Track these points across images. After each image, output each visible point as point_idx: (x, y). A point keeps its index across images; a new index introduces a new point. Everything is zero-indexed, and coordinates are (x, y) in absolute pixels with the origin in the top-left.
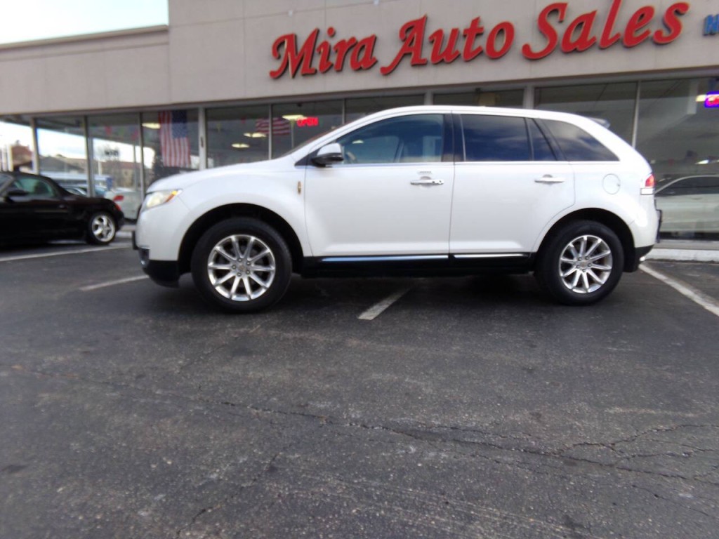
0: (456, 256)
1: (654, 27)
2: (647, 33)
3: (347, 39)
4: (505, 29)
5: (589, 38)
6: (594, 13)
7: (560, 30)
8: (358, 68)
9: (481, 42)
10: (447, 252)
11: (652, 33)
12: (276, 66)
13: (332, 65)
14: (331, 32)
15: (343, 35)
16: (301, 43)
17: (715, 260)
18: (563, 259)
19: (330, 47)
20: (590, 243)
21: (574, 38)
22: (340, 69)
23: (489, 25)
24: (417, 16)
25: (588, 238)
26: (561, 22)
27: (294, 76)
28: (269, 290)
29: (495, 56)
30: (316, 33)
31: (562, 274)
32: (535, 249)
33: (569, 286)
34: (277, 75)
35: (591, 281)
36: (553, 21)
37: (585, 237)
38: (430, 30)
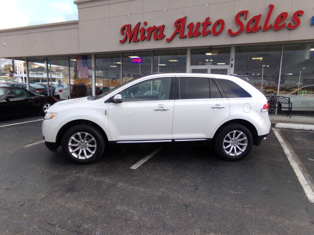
0: (176, 140)
1: (287, 21)
2: (285, 24)
3: (152, 27)
4: (221, 23)
5: (258, 26)
6: (260, 15)
7: (245, 23)
8: (157, 39)
9: (210, 28)
10: (172, 139)
11: (287, 25)
12: (122, 38)
13: (146, 37)
14: (146, 24)
15: (150, 25)
16: (133, 28)
17: (312, 129)
18: (225, 141)
19: (145, 29)
20: (237, 134)
21: (251, 26)
22: (149, 39)
23: (213, 21)
24: (182, 17)
25: (236, 132)
26: (245, 19)
27: (130, 42)
28: (94, 155)
29: (216, 34)
30: (139, 24)
31: (224, 147)
32: (212, 137)
33: (228, 153)
34: (123, 42)
35: (238, 150)
36: (242, 19)
37: (235, 131)
38: (188, 23)
